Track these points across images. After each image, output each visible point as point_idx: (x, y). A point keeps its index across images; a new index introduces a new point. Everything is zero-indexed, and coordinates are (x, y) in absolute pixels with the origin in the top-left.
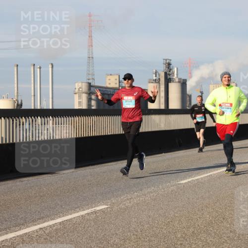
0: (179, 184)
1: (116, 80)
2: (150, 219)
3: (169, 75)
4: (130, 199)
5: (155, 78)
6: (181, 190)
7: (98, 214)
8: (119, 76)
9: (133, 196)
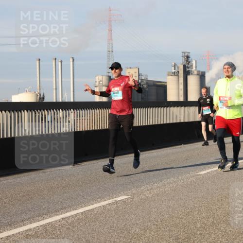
0: (198, 175)
1: (135, 73)
2: (170, 209)
3: (188, 67)
4: (150, 189)
5: (173, 71)
6: (201, 181)
7: (119, 205)
8: (139, 69)
9: (153, 187)
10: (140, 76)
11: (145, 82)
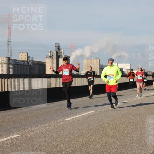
0: (64, 121)
1: (26, 56)
2: (46, 143)
3: (59, 53)
4: (34, 130)
5: (50, 55)
6: (65, 125)
7: (13, 141)
8: (28, 53)
9: (35, 129)
10: (29, 58)
11: (32, 62)
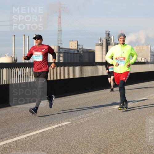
1: (75, 44)
2: (96, 130)
3: (109, 41)
5: (100, 43)
6: (115, 112)
7: (63, 128)
8: (77, 42)
9: (85, 117)
10: (78, 46)
11: (81, 50)
